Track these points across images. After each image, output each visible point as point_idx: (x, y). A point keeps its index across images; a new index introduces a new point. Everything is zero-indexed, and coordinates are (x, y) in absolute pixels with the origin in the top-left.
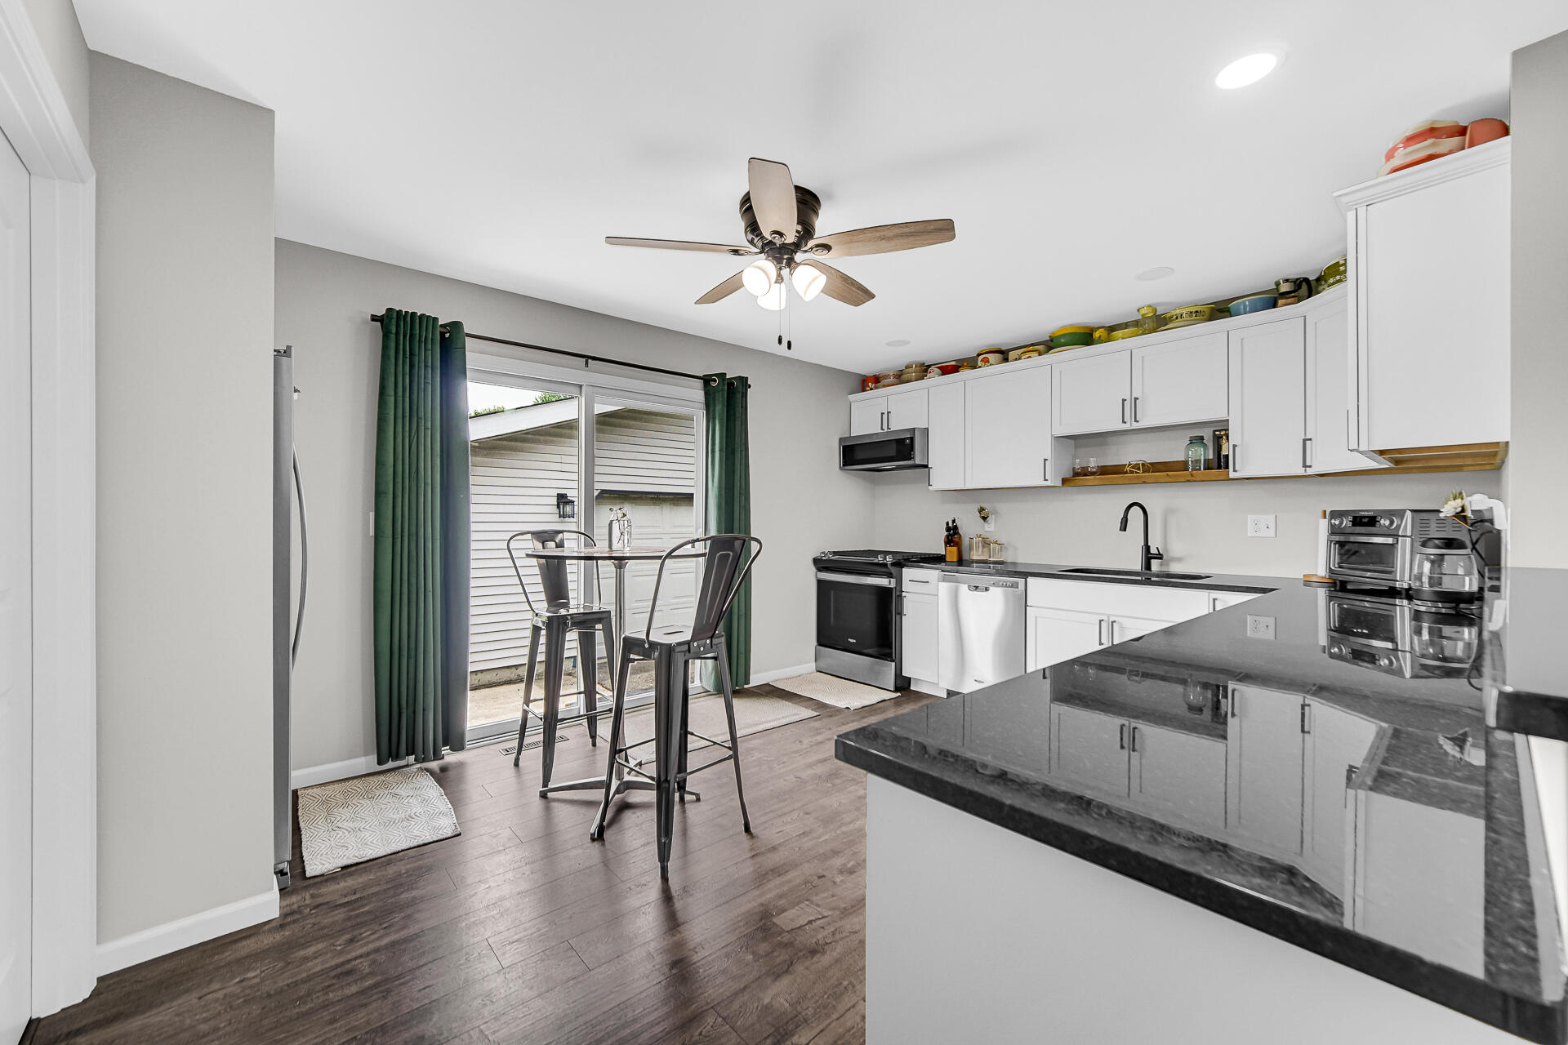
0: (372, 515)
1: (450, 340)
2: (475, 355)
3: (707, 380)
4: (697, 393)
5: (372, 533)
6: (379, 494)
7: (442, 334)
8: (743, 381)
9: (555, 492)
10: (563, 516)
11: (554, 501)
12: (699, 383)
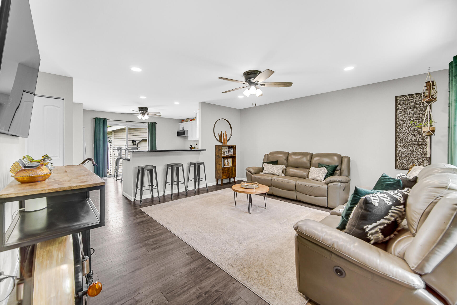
0: (94, 145)
1: (105, 121)
2: (108, 123)
3: (148, 123)
4: (147, 125)
5: (94, 147)
6: (95, 142)
7: (103, 120)
8: (155, 123)
9: (132, 140)
10: (133, 144)
11: (132, 141)
12: (147, 124)
